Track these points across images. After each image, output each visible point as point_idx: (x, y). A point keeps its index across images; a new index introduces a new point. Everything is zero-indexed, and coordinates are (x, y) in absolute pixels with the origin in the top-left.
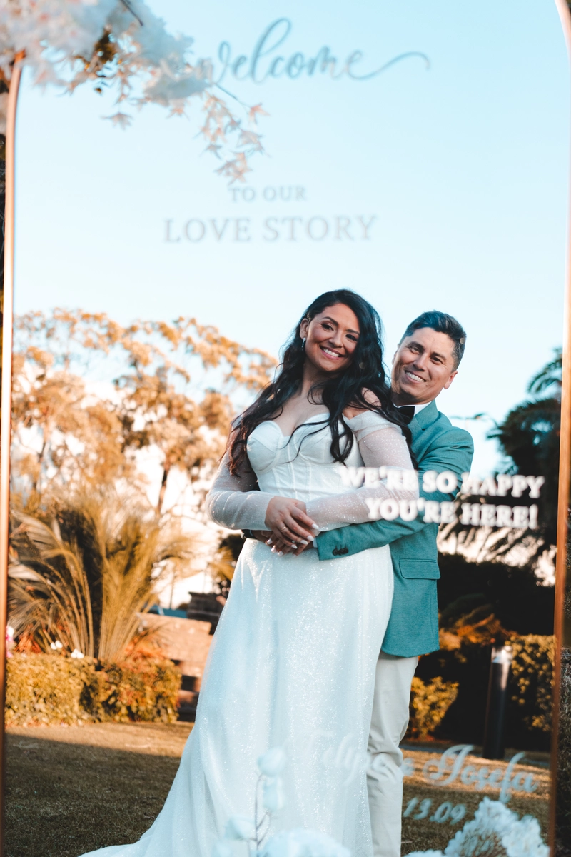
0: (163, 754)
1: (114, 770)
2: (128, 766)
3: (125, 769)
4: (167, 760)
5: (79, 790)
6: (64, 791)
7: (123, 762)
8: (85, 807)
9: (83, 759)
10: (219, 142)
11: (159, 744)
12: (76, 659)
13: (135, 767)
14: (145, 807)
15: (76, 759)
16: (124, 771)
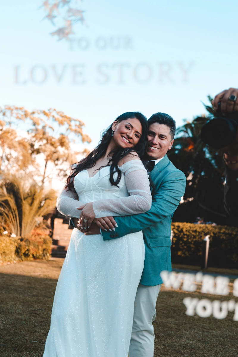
0: (45, 277)
1: (25, 290)
2: (31, 288)
3: (30, 290)
4: (46, 282)
5: (9, 307)
6: (3, 310)
7: (29, 285)
8: (10, 320)
9: (13, 285)
10: (55, 13)
11: (44, 272)
12: (13, 237)
13: (33, 288)
14: (36, 317)
15: (10, 285)
16: (29, 291)
